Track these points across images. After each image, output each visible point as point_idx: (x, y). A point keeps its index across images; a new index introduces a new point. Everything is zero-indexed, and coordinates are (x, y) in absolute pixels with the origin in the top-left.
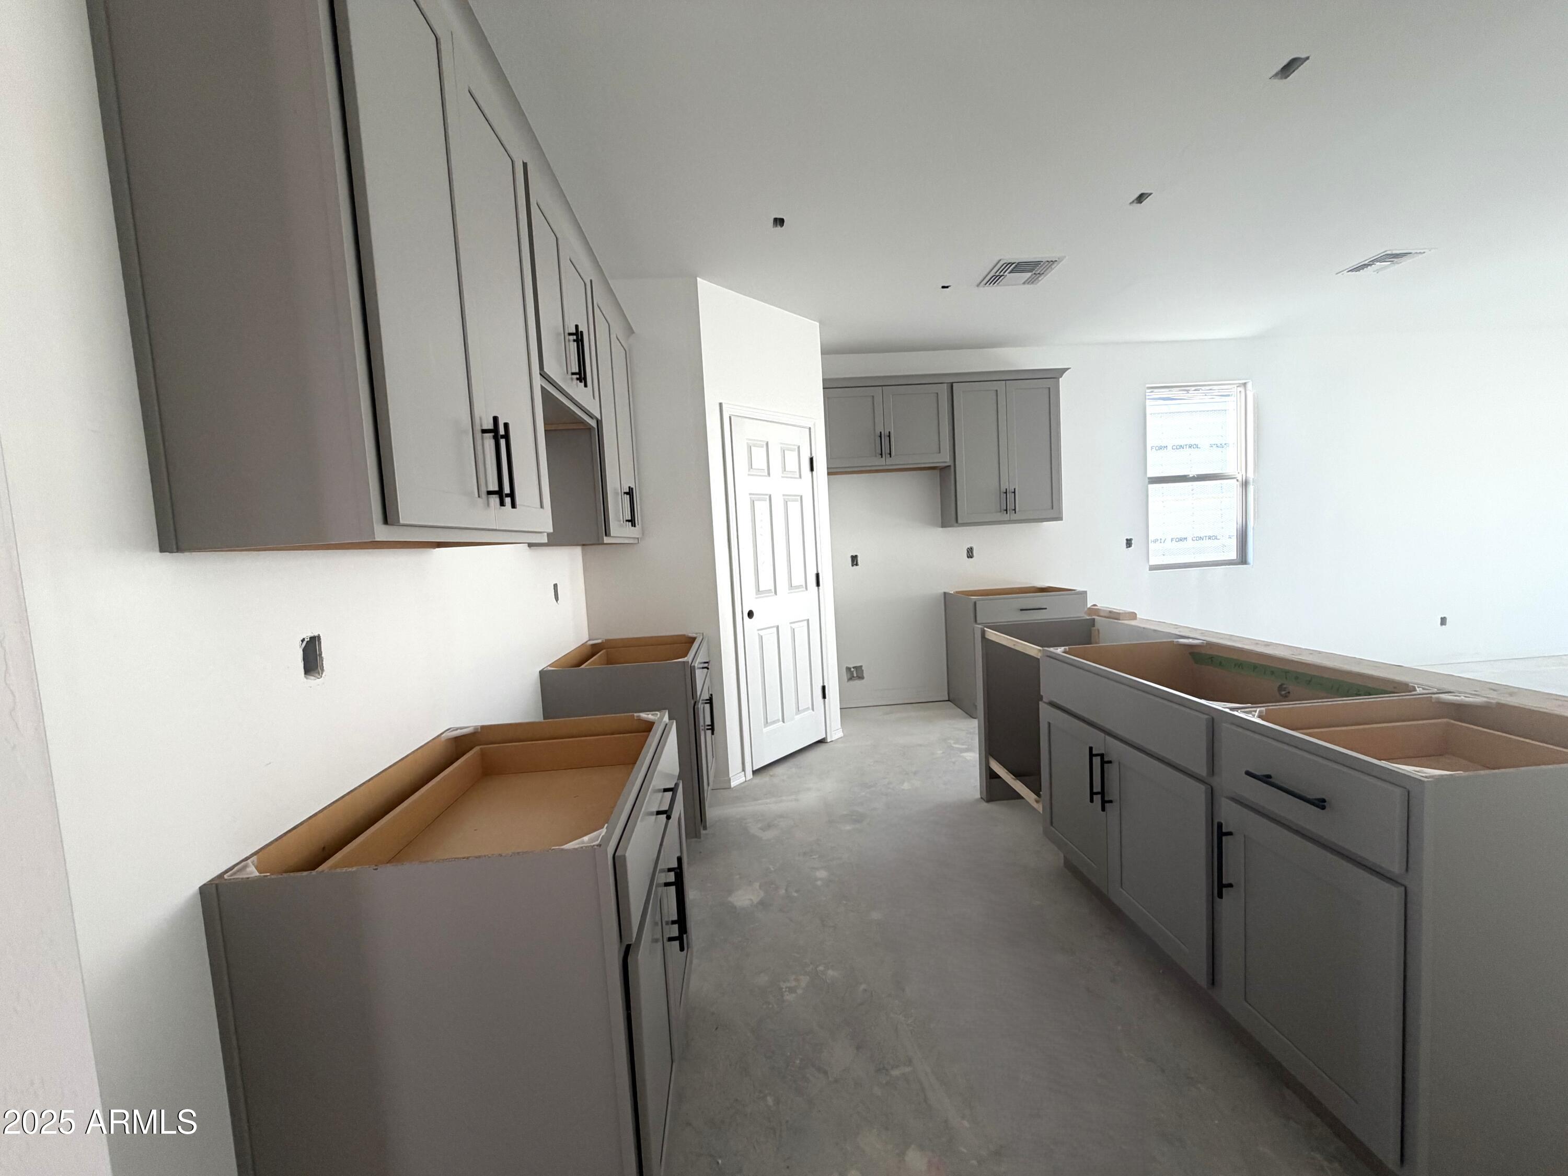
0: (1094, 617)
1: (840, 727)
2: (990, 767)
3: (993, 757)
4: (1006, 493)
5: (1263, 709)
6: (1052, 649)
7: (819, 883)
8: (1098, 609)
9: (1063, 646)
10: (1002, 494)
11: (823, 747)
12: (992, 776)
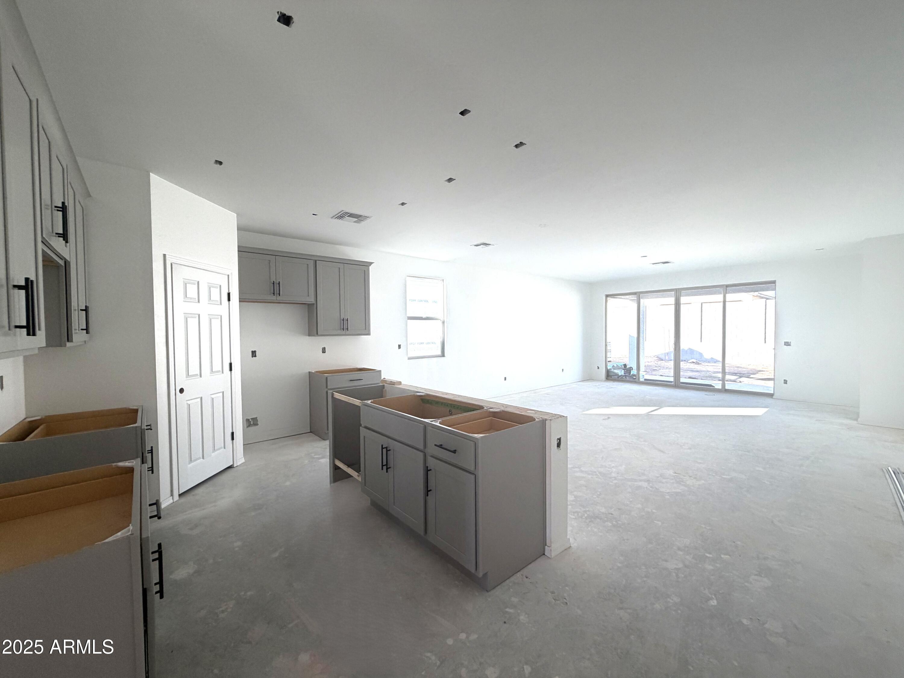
0: (384, 384)
1: (243, 456)
2: (335, 464)
3: (337, 459)
4: (343, 320)
5: (441, 420)
6: (366, 401)
7: (237, 549)
8: (386, 380)
9: (371, 400)
10: (341, 320)
11: (232, 470)
12: (336, 468)
